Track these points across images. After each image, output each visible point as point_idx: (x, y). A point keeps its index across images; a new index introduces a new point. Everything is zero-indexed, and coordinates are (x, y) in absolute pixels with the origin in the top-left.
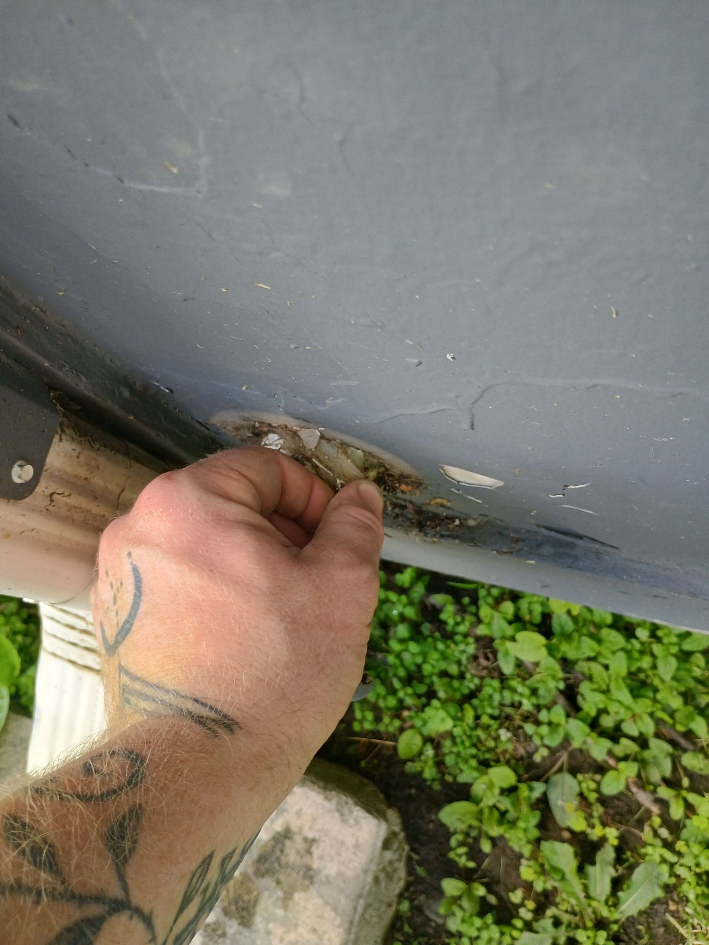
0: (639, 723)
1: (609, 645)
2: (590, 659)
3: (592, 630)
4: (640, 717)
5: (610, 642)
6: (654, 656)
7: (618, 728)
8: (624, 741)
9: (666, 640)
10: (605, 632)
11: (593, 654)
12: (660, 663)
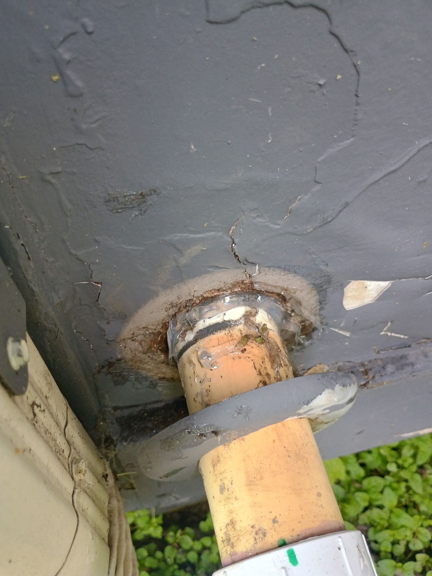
0: (420, 537)
1: (373, 489)
2: (366, 509)
3: (357, 485)
4: (418, 532)
5: (374, 487)
6: (406, 481)
7: (408, 550)
8: (419, 556)
9: (406, 465)
10: (366, 483)
11: (366, 504)
12: (412, 484)
